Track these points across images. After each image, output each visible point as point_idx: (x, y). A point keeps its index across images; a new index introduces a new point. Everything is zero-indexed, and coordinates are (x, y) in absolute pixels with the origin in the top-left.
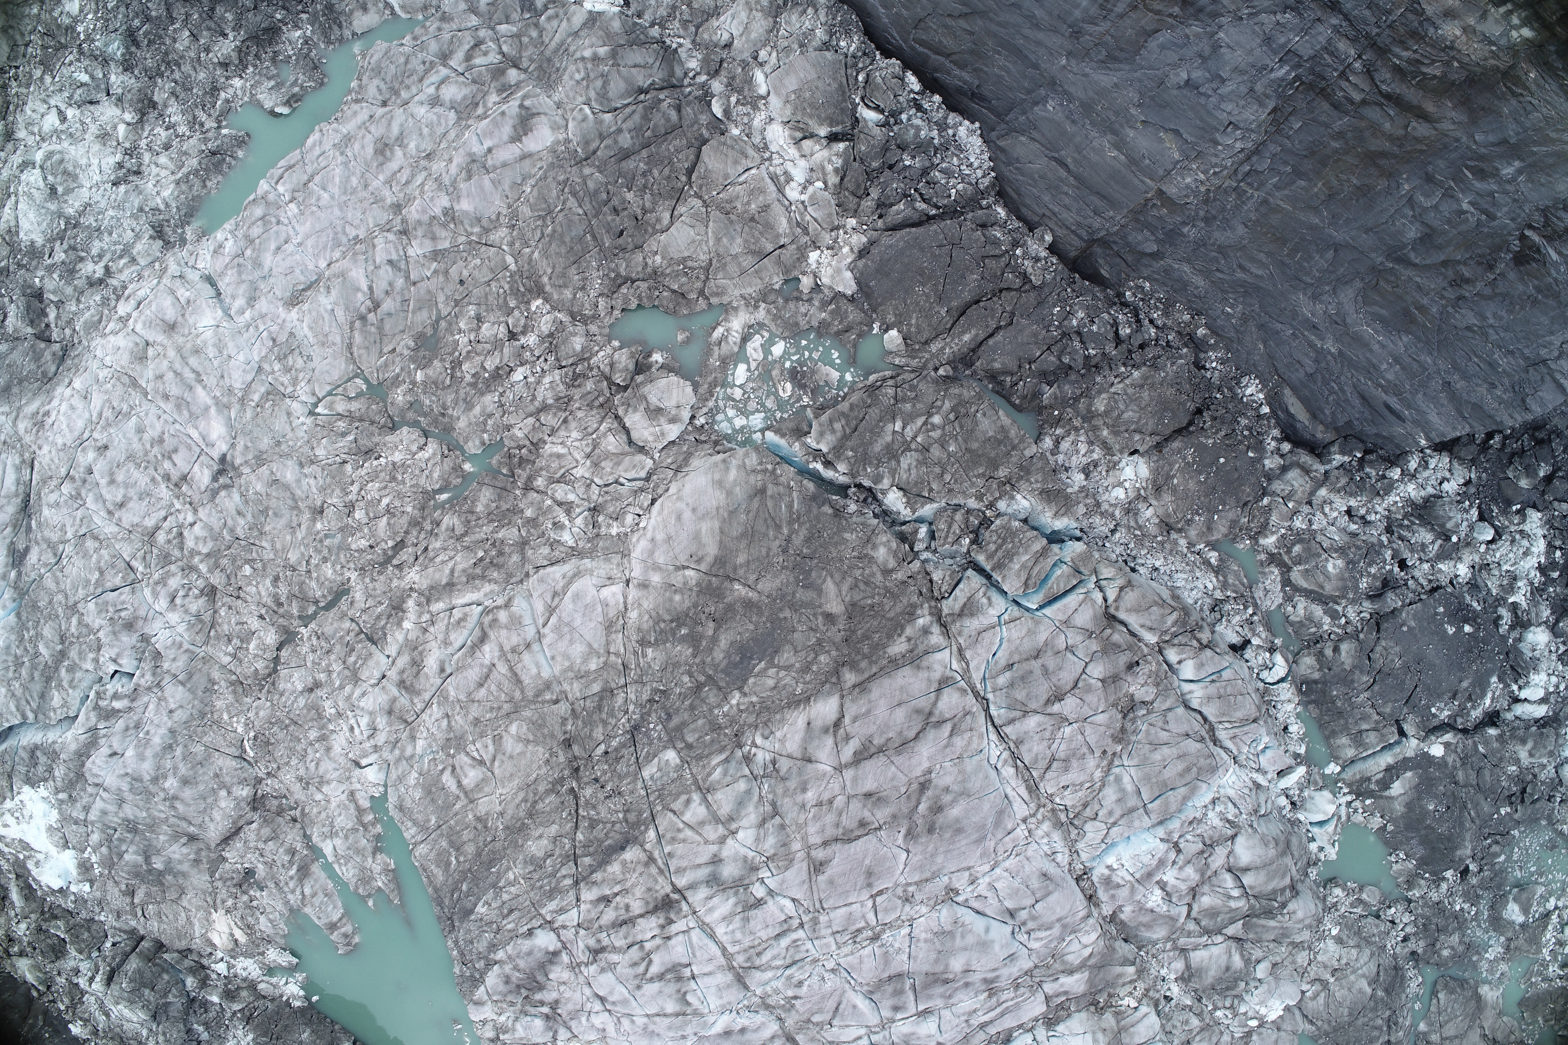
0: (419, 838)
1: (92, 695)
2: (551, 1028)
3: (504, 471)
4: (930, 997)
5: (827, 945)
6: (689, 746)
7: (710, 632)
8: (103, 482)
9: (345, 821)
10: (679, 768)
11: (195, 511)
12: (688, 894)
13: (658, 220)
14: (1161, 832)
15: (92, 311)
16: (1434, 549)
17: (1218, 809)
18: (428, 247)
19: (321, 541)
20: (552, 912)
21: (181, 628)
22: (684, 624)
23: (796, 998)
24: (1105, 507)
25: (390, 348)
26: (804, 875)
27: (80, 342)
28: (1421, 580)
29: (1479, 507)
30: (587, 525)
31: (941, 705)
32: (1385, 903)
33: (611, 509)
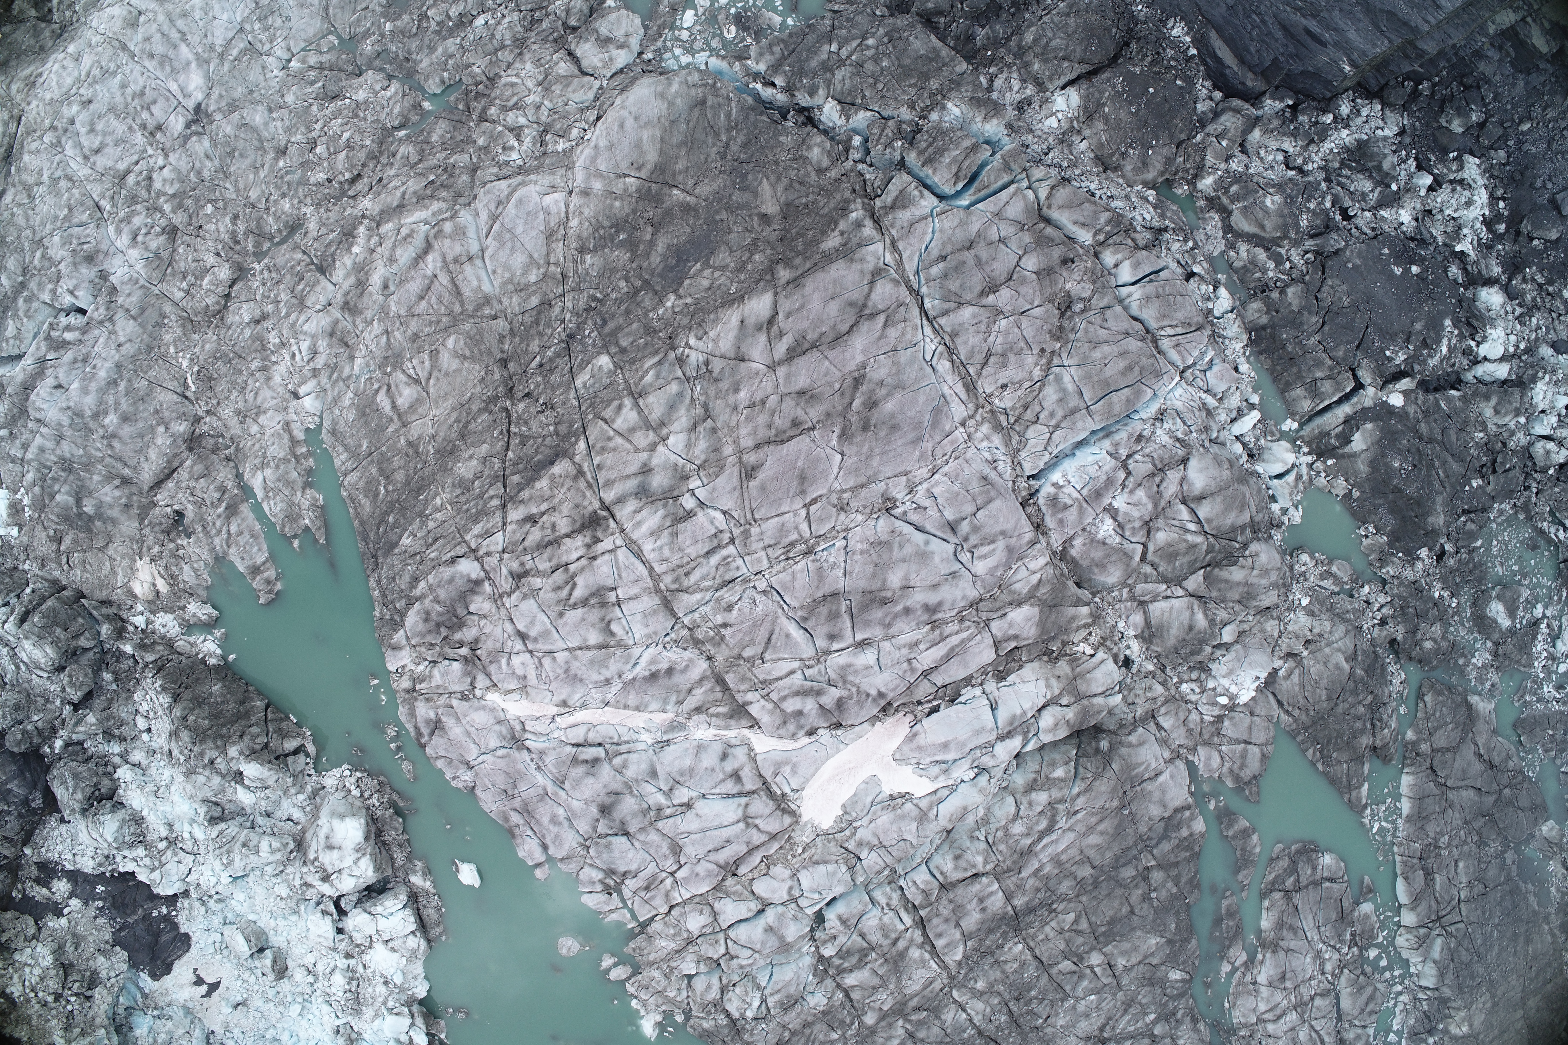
0: (350, 465)
1: (46, 326)
2: (469, 674)
3: (461, 107)
4: (867, 624)
5: (759, 561)
6: (623, 351)
7: (648, 237)
8: (83, 130)
9: (277, 450)
10: (612, 374)
11: (166, 156)
12: (616, 510)
14: (1107, 444)
16: (1373, 197)
17: (1166, 424)
19: (282, 178)
20: (477, 537)
21: (139, 266)
22: (623, 230)
23: (725, 625)
24: (1039, 133)
26: (735, 481)
27: (78, 20)
28: (1365, 229)
29: (1416, 159)
30: (534, 144)
31: (874, 296)
32: (1358, 580)
33: (557, 127)
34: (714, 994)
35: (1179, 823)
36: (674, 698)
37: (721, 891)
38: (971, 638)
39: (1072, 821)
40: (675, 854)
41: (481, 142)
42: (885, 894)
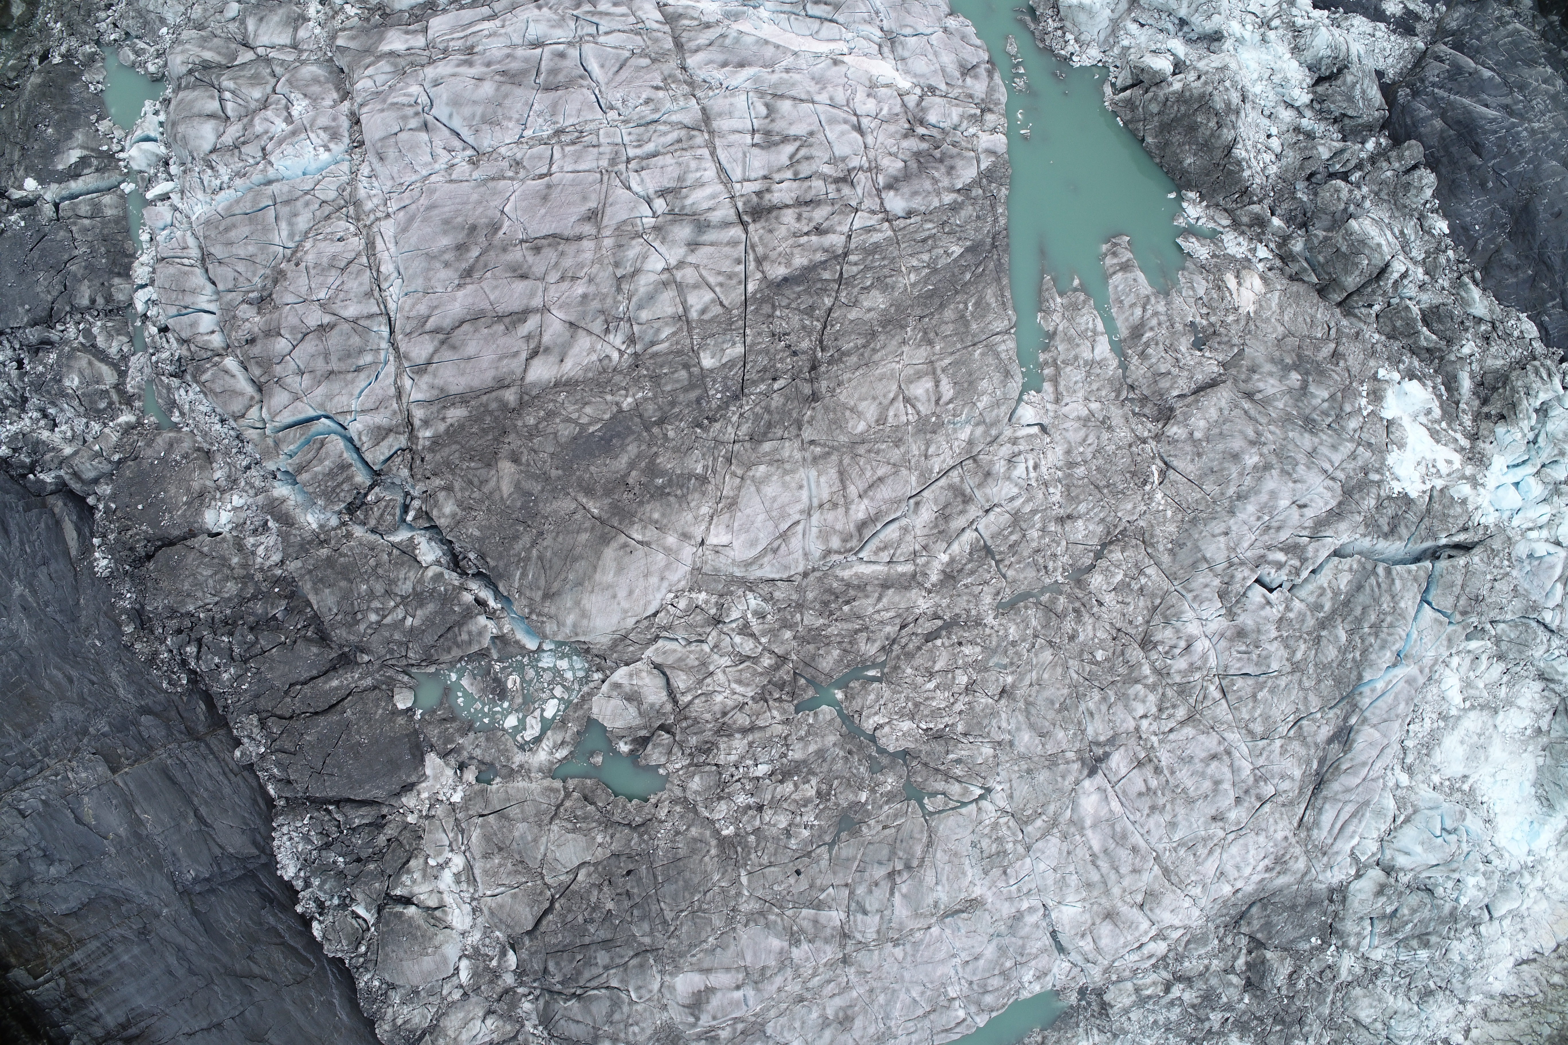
0: (998, 338)
1: (1305, 574)
2: (922, 110)
3: (802, 681)
4: (526, 60)
5: (607, 135)
9: (1073, 375)
10: (703, 347)
12: (733, 217)
13: (589, 875)
14: (271, 173)
15: (1196, 954)
17: (218, 182)
18: (824, 915)
19: (1012, 664)
20: (880, 231)
21: (1189, 615)
22: (657, 488)
23: (657, 88)
25: (887, 831)
26: (609, 211)
27: (1217, 927)
28: (7, 345)
30: (729, 609)
31: (430, 349)
33: (699, 618)
36: (728, 42)
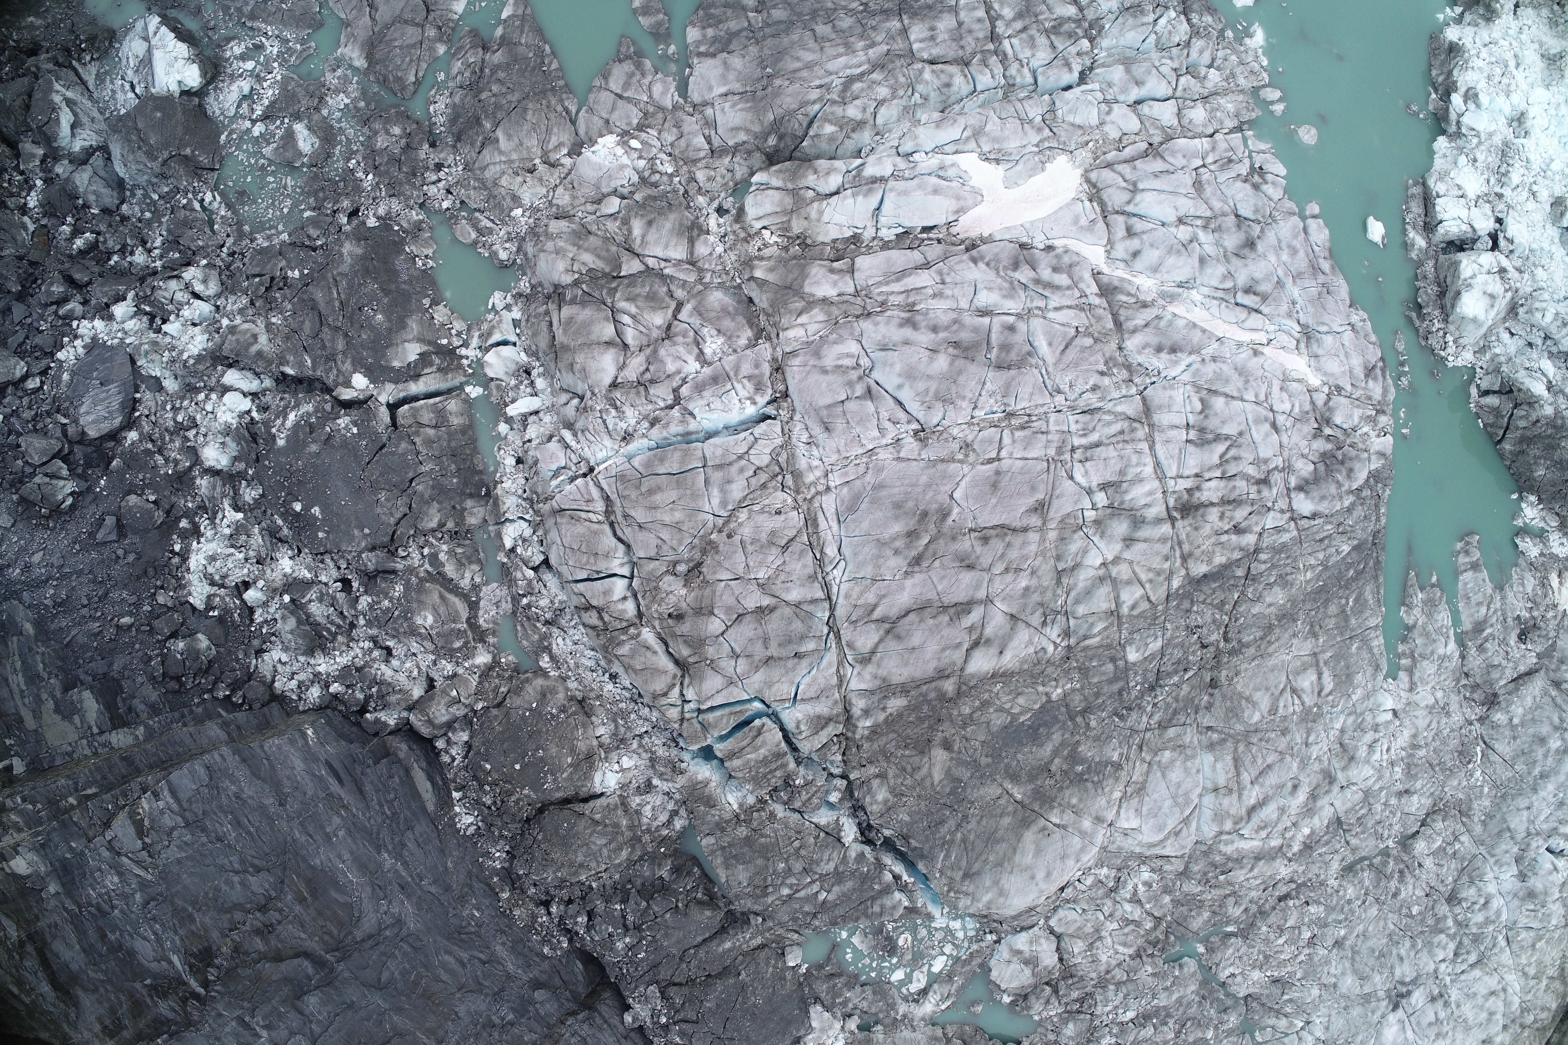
2: (1329, 409)
3: (1172, 938)
4: (976, 330)
5: (1057, 423)
6: (1113, 660)
7: (1057, 761)
9: (1427, 669)
10: (1130, 641)
12: (1164, 514)
14: (693, 426)
16: (312, 594)
17: (624, 427)
19: (1346, 919)
20: (1287, 531)
22: (1077, 775)
23: (1102, 374)
24: (645, 756)
26: (1055, 503)
28: (332, 564)
29: (252, 621)
30: (1125, 882)
31: (875, 638)
32: (450, 218)
33: (1101, 892)
34: (1198, 44)
35: (713, 43)
36: (1162, 324)
37: (1167, 134)
38: (879, 284)
39: (827, 80)
40: (1200, 182)
41: (1167, 899)
42: (1023, 77)
